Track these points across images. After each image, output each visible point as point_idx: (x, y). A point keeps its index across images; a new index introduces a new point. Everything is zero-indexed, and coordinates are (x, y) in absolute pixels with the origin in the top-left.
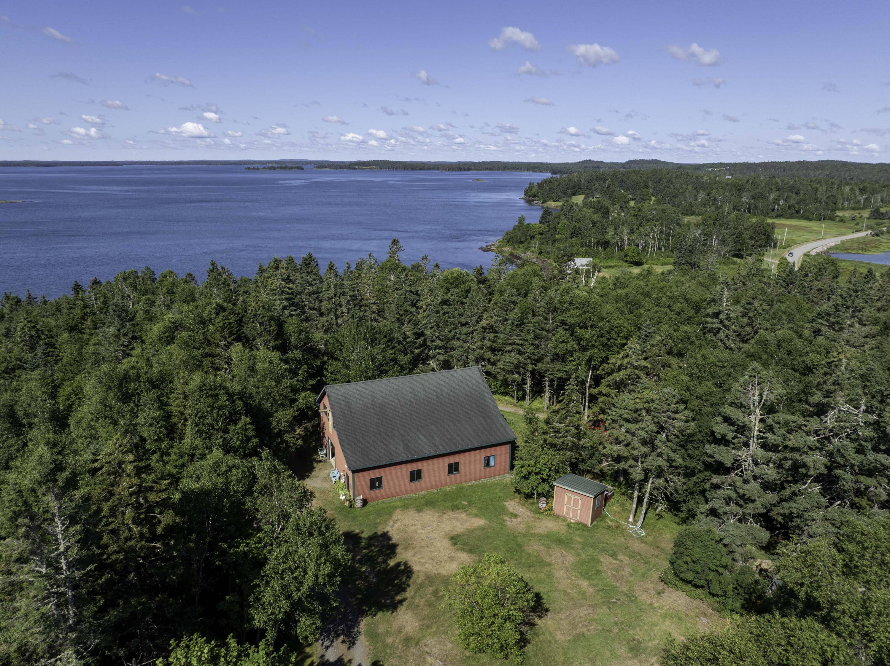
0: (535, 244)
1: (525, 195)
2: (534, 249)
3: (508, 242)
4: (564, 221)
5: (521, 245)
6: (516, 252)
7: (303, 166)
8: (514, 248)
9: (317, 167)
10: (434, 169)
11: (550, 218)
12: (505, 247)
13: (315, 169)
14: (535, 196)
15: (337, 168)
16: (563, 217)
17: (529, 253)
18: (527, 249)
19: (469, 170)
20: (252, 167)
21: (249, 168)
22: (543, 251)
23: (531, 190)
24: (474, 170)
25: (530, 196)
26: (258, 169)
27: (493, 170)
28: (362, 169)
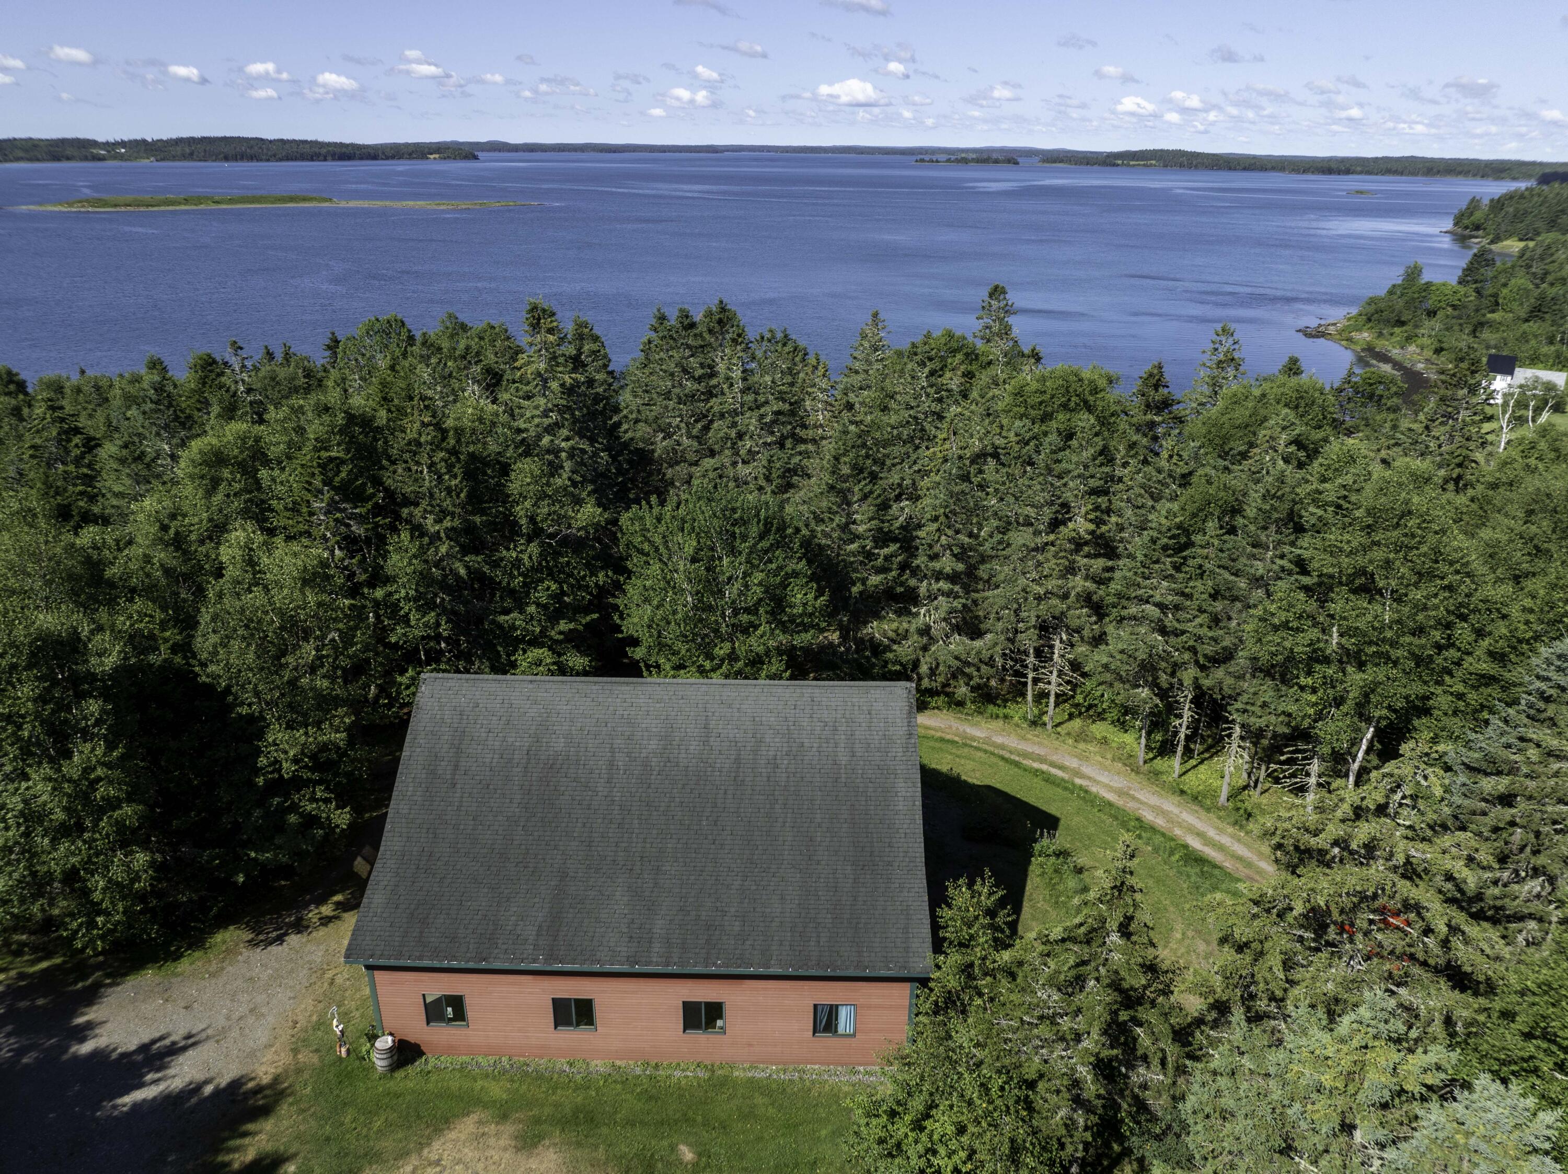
0: (1430, 328)
1: (1456, 224)
2: (1426, 341)
3: (1369, 320)
4: (1521, 281)
5: (1397, 330)
6: (1382, 345)
7: (1019, 160)
8: (1380, 335)
9: (1044, 161)
10: (1273, 169)
11: (1489, 273)
12: (1359, 330)
13: (1040, 164)
14: (1477, 227)
15: (1081, 163)
16: (1521, 272)
17: (1412, 348)
18: (1409, 339)
19: (1348, 172)
20: (927, 158)
21: (922, 160)
22: (1445, 345)
23: (1471, 214)
24: (1361, 173)
25: (1466, 228)
26: (937, 161)
27: (1402, 174)
28: (1128, 165)
